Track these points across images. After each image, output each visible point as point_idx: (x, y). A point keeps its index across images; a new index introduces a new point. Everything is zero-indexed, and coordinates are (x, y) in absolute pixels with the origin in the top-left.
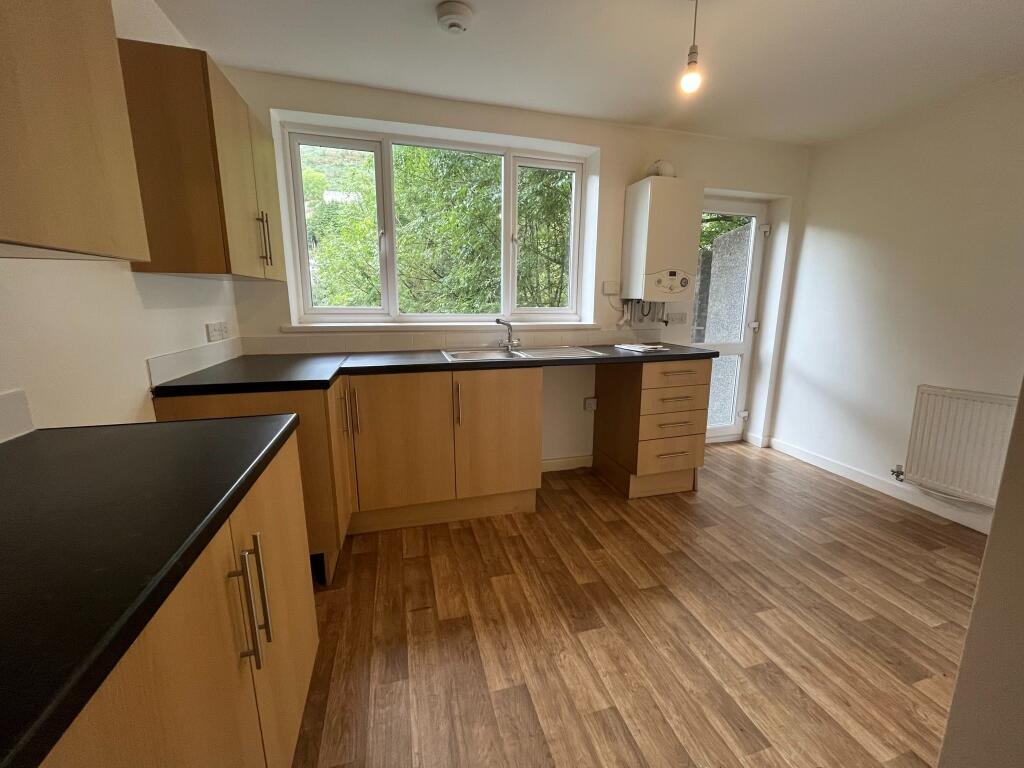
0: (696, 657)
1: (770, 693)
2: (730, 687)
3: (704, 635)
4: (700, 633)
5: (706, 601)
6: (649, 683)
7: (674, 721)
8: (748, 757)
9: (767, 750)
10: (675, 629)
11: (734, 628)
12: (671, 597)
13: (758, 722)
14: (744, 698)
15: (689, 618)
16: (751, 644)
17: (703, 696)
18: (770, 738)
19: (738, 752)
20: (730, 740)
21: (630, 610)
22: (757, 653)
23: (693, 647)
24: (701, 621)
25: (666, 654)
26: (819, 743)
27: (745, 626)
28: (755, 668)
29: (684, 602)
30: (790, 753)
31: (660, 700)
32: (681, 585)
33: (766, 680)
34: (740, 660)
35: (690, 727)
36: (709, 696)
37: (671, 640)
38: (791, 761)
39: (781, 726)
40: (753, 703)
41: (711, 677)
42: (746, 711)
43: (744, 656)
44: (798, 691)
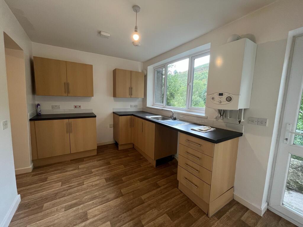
0: (93, 200)
1: (77, 216)
2: (82, 206)
3: (100, 203)
4: (102, 203)
5: (116, 206)
6: (88, 190)
7: (78, 194)
8: (64, 206)
9: (64, 210)
10: (104, 197)
11: (102, 212)
12: (117, 197)
13: (71, 210)
14: (78, 209)
15: (108, 200)
16: (95, 216)
17: (82, 200)
18: (66, 212)
19: (66, 204)
20: (69, 203)
21: (112, 188)
22: (91, 217)
23: (97, 200)
24: (106, 204)
25: (96, 194)
26: (60, 223)
27: (103, 216)
28: (87, 214)
29: (115, 200)
30: (61, 215)
31: (83, 192)
32: (123, 200)
33: (82, 216)
34: (90, 211)
35: (75, 196)
36: (81, 201)
37: (100, 195)
38: (59, 214)
39: (68, 215)
40: (76, 210)
41: (86, 203)
42: (75, 208)
43: (91, 212)
44: (76, 224)
